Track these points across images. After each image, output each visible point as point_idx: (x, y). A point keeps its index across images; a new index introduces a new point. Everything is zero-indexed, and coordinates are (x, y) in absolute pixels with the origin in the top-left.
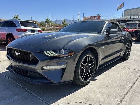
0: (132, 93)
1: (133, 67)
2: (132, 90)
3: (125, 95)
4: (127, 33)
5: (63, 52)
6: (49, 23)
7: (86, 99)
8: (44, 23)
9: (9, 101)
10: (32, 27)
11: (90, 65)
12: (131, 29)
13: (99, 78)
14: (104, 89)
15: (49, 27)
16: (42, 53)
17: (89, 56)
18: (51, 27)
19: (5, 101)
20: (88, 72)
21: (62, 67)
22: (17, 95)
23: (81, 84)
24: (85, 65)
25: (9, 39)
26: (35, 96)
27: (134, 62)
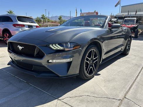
0: (137, 86)
1: (134, 62)
2: (135, 83)
3: (130, 88)
4: (127, 29)
5: (69, 46)
6: (45, 19)
7: (92, 92)
8: (40, 19)
9: (15, 96)
10: (30, 22)
11: (94, 59)
12: (129, 25)
13: (102, 72)
14: (108, 83)
15: (45, 24)
16: (47, 46)
17: (93, 51)
18: (47, 24)
19: (10, 96)
20: (92, 66)
21: (68, 60)
22: (22, 89)
23: (86, 78)
24: (90, 59)
25: (5, 35)
26: (40, 90)
27: (134, 57)
